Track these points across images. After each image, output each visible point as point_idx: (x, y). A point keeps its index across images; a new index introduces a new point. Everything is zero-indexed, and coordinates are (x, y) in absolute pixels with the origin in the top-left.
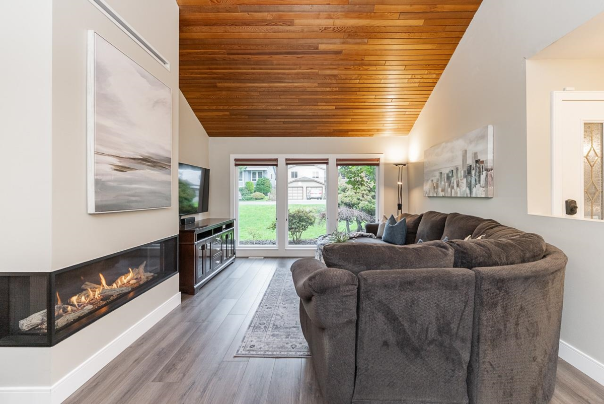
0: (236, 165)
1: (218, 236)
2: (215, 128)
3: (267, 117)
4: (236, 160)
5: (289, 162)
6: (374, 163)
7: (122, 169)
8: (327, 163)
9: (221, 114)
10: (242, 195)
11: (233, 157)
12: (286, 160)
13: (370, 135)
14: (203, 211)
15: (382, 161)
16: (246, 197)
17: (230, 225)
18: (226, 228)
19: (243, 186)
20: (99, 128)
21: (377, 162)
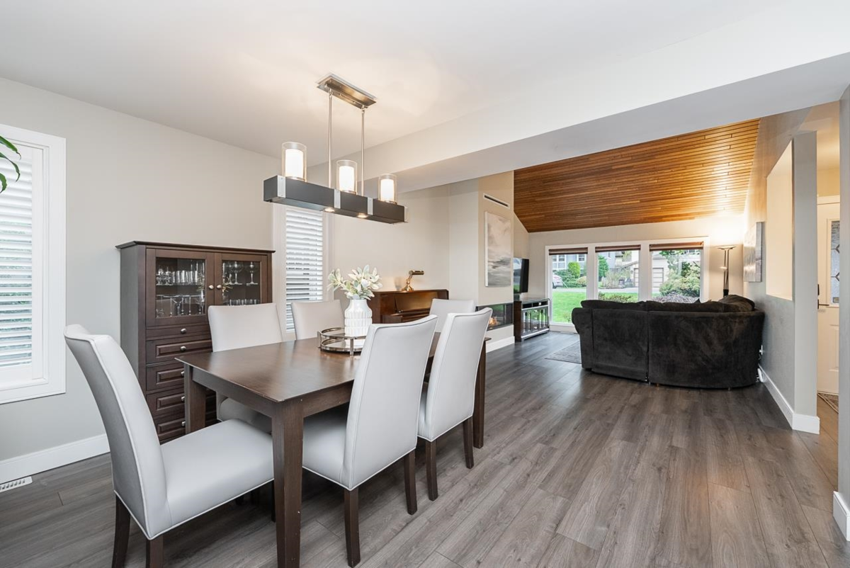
0: (550, 254)
1: (536, 309)
2: (533, 226)
3: (576, 215)
4: (550, 250)
5: (598, 250)
6: (699, 247)
7: (494, 267)
8: (639, 249)
9: (537, 217)
10: (564, 280)
11: (548, 248)
12: (596, 248)
13: (690, 219)
14: (523, 292)
15: (706, 245)
16: (569, 282)
17: (544, 303)
18: (542, 305)
19: (566, 268)
20: (489, 251)
21: (700, 246)
